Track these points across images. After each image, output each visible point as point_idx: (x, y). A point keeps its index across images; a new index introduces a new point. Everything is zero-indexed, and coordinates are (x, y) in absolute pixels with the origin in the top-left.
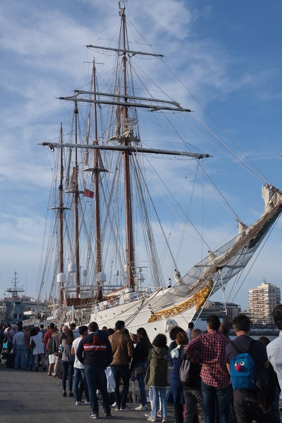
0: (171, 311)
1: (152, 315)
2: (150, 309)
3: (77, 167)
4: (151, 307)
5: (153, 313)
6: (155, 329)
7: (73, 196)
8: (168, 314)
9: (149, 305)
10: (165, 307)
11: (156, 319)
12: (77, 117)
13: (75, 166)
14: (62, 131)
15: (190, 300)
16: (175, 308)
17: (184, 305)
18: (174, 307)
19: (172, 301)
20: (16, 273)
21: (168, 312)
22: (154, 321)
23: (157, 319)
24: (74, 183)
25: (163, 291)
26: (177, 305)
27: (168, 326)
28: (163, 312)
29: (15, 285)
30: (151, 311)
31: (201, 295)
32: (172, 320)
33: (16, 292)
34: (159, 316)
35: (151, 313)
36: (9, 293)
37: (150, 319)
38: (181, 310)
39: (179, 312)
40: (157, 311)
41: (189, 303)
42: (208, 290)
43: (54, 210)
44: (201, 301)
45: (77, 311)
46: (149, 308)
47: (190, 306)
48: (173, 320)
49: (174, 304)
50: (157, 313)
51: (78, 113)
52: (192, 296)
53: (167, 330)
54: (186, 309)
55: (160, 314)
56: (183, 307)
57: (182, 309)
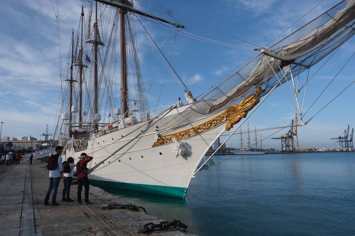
0: (186, 133)
1: (159, 138)
2: (157, 132)
3: (82, 48)
4: (158, 129)
5: (160, 136)
6: (161, 154)
7: (79, 68)
8: (180, 137)
9: (157, 127)
10: (177, 128)
11: (162, 143)
12: (83, 19)
13: (80, 49)
14: (73, 34)
15: (216, 118)
16: (193, 128)
17: (206, 125)
18: (191, 127)
19: (189, 121)
20: (47, 125)
21: (180, 135)
22: (160, 145)
23: (164, 143)
24: (79, 59)
25: (177, 109)
26: (195, 125)
27: (181, 150)
28: (175, 135)
29: (47, 132)
30: (158, 133)
31: (239, 108)
32: (184, 143)
33: (48, 135)
34: (168, 139)
35: (158, 136)
36: (43, 136)
37: (155, 143)
38: (199, 131)
39: (198, 133)
40: (166, 133)
41: (215, 122)
42: (254, 100)
43: (66, 81)
44: (239, 116)
45: (77, 140)
46: (156, 130)
47: (216, 125)
48: (186, 143)
49: (191, 124)
50: (166, 136)
51: (84, 15)
52: (224, 111)
53: (178, 154)
54: (208, 129)
55: (170, 137)
56: (204, 127)
57: (202, 130)
